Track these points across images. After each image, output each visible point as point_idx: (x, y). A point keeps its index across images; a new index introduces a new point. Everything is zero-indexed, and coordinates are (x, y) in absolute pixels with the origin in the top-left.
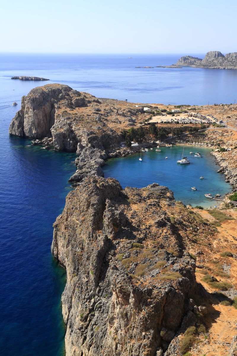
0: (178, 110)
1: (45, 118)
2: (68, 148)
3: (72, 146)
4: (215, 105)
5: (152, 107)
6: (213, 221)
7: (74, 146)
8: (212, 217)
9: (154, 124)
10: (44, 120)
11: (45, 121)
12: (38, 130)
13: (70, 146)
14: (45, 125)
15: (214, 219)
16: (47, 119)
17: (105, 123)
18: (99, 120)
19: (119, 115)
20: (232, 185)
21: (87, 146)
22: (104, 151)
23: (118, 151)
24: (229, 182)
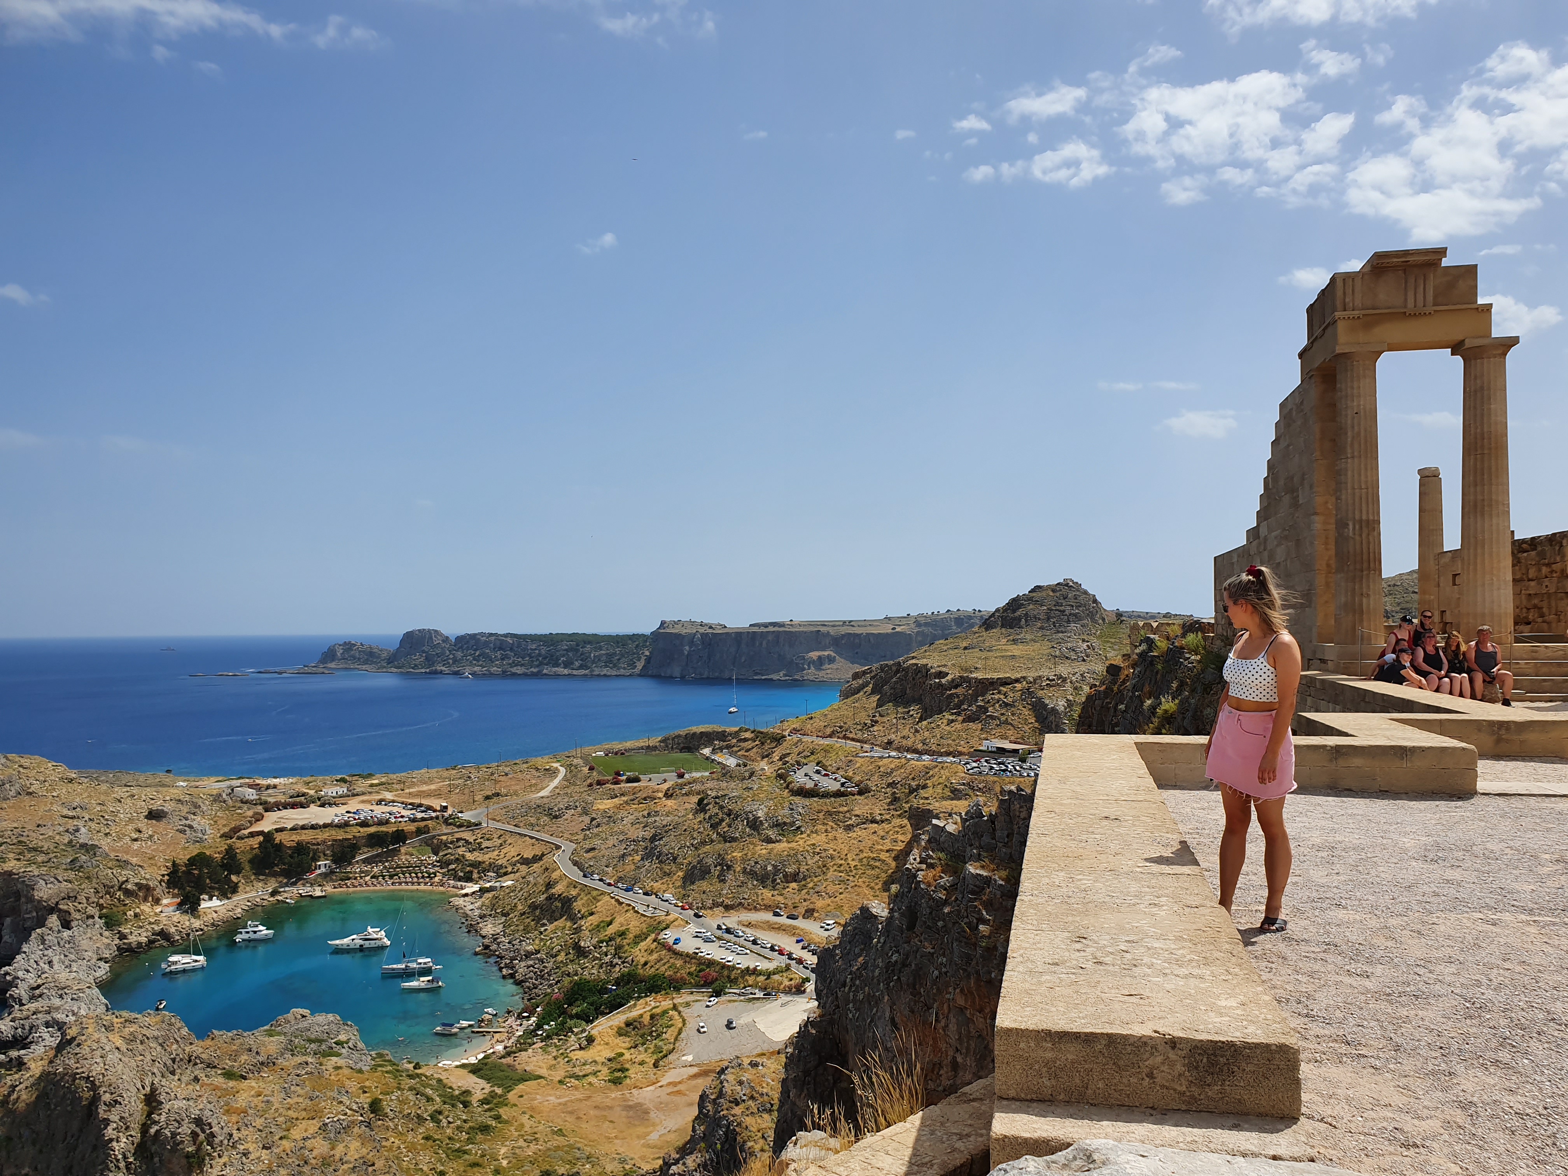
5: (259, 785)
6: (486, 1091)
8: (482, 1083)
9: (268, 836)
15: (488, 1088)
17: (105, 844)
18: (84, 837)
19: (154, 815)
20: (522, 981)
21: (41, 923)
22: (107, 933)
23: (157, 928)
24: (512, 976)
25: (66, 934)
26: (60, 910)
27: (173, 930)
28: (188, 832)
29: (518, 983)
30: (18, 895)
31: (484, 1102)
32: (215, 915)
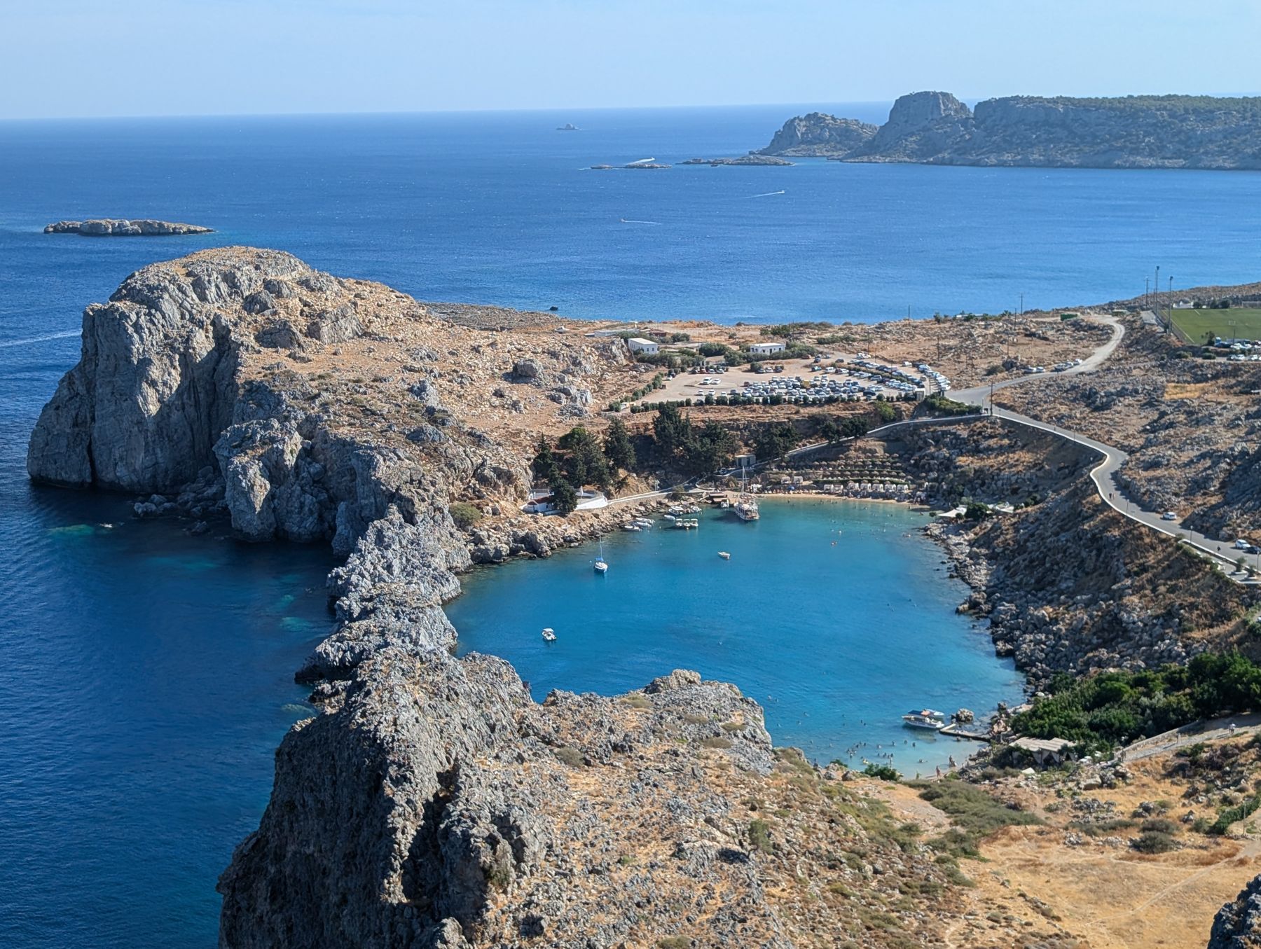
0: (777, 345)
1: (189, 398)
2: (295, 529)
3: (311, 519)
4: (938, 320)
5: (664, 334)
6: (942, 830)
7: (321, 518)
8: (941, 816)
9: (666, 410)
10: (183, 409)
11: (191, 411)
12: (158, 451)
13: (302, 520)
14: (192, 430)
15: (946, 825)
16: (197, 404)
17: (457, 410)
18: (433, 400)
19: (520, 374)
20: (1026, 664)
21: (381, 514)
22: (458, 534)
23: (521, 533)
24: (1009, 654)
25: (409, 530)
26: (401, 498)
27: (540, 537)
28: (564, 401)
29: (1020, 667)
30: (352, 472)
31: (935, 846)
32: (595, 521)
